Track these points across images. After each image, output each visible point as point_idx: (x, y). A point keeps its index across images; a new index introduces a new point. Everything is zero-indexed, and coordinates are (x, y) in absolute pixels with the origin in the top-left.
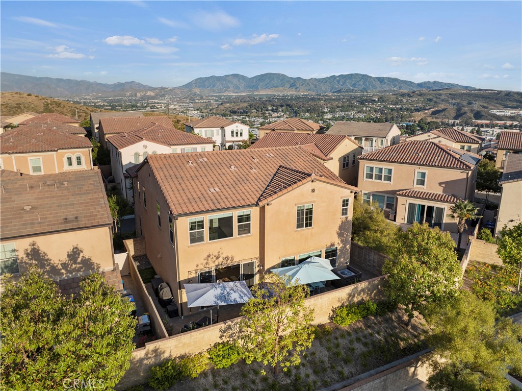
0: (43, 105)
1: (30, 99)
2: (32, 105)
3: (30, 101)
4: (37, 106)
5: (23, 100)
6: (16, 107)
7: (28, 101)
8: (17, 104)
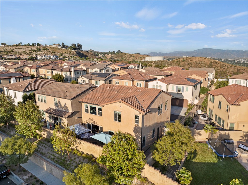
0: (209, 62)
1: (205, 60)
2: (205, 63)
3: (205, 61)
4: (207, 63)
5: (202, 60)
6: (198, 63)
7: (204, 61)
8: (199, 62)
